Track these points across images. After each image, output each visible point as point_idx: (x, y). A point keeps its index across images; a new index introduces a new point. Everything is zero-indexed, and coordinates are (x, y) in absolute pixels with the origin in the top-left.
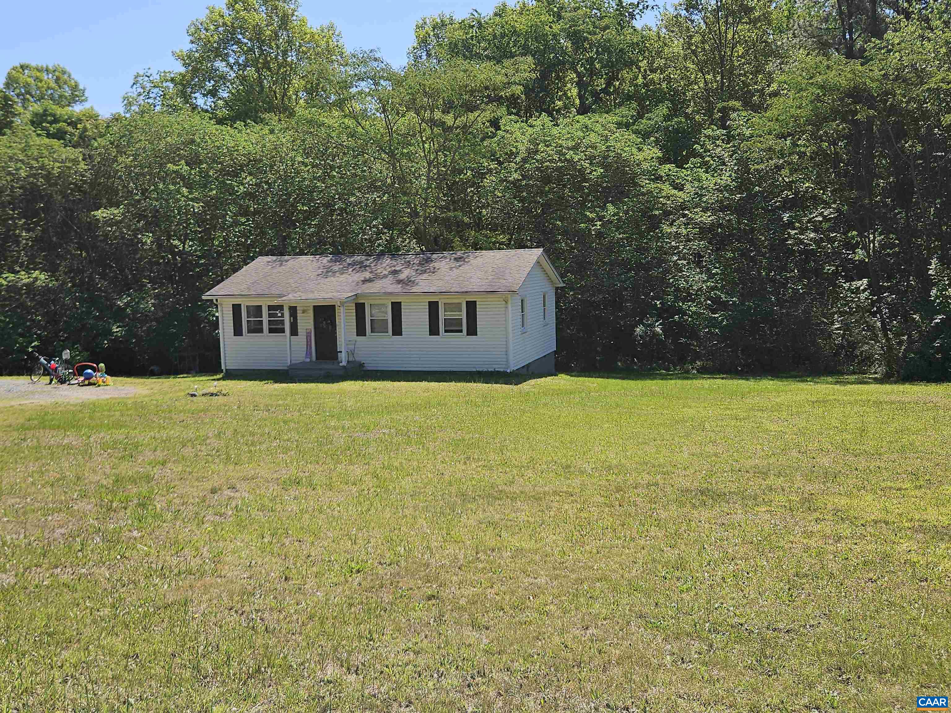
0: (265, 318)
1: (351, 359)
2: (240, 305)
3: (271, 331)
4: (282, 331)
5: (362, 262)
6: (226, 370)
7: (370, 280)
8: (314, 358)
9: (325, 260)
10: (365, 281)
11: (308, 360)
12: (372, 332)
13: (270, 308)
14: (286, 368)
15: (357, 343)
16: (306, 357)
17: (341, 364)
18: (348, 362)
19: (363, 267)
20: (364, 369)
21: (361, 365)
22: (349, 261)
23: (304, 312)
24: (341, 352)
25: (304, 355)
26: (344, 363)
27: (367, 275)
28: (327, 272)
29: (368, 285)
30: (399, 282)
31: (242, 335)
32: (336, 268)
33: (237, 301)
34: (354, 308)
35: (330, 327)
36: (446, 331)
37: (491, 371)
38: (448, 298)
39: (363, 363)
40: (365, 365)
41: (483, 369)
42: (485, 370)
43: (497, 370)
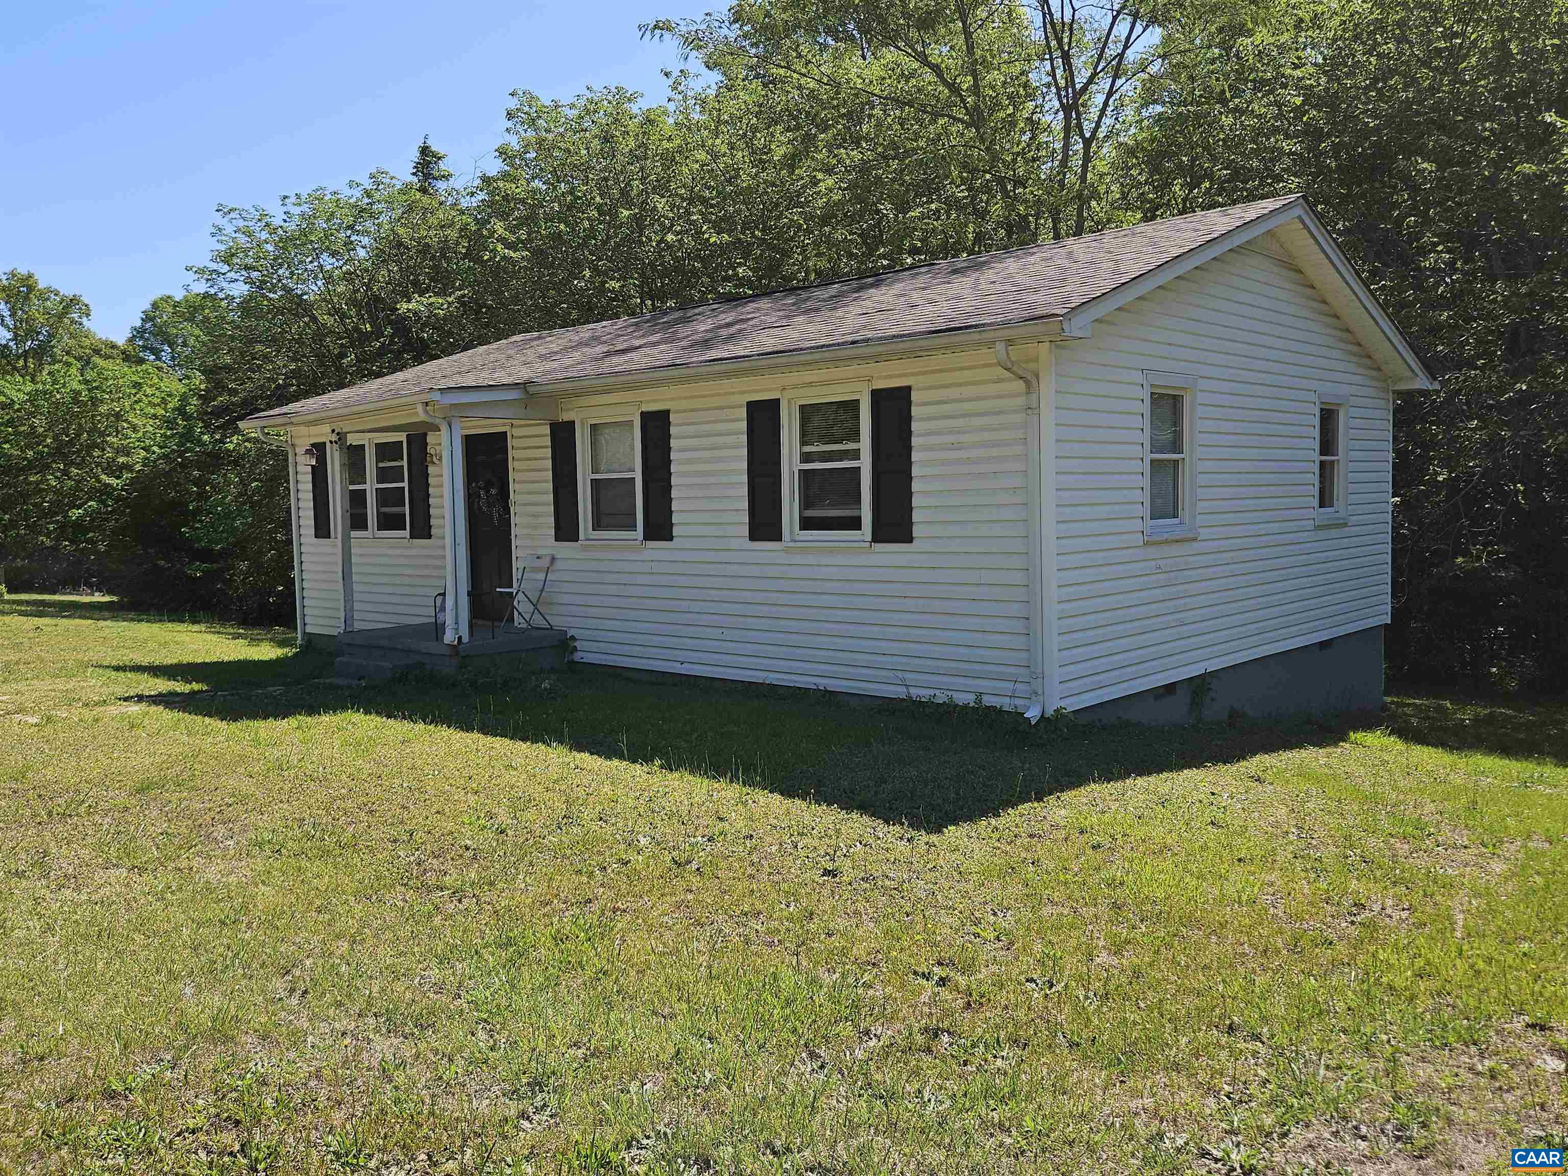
0: (370, 486)
1: (536, 622)
2: (324, 446)
3: (383, 523)
4: (402, 522)
6: (306, 635)
12: (593, 525)
13: (382, 452)
20: (578, 657)
21: (568, 643)
31: (330, 536)
34: (547, 441)
36: (807, 524)
37: (966, 706)
38: (810, 384)
39: (573, 638)
40: (577, 644)
41: (932, 692)
42: (941, 698)
43: (988, 701)
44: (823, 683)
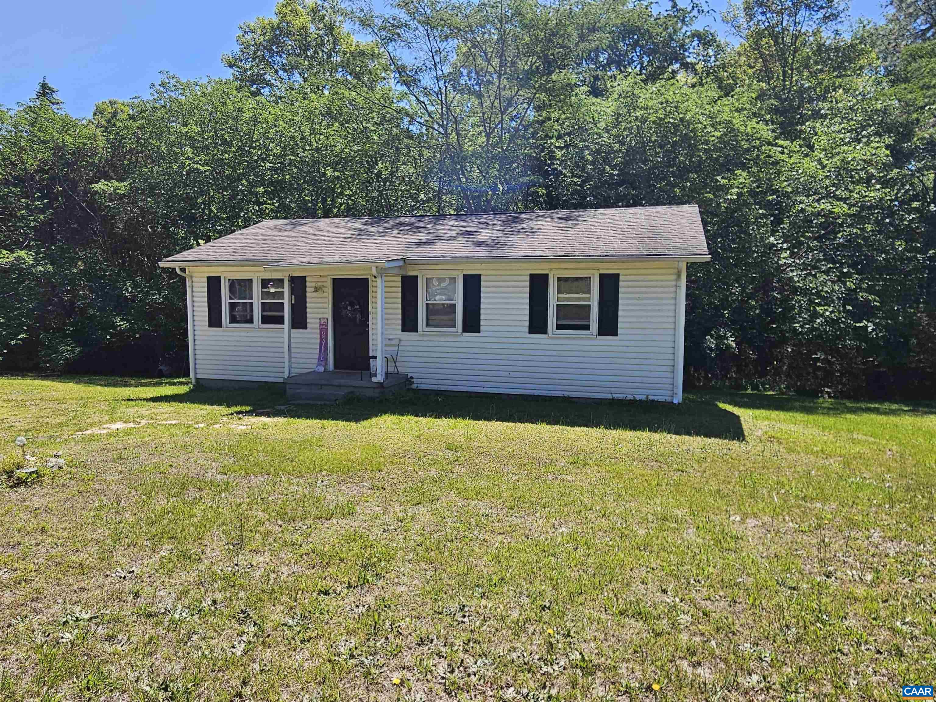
0: (257, 301)
1: (391, 370)
2: (219, 278)
3: (266, 320)
4: (280, 320)
5: (412, 224)
6: (197, 379)
7: (428, 242)
8: (331, 365)
9: (358, 223)
10: (419, 243)
11: (322, 369)
12: (428, 325)
13: (265, 283)
14: (281, 380)
15: (402, 344)
16: (318, 365)
17: (374, 379)
18: (387, 374)
19: (414, 228)
20: (414, 386)
21: (409, 380)
22: (392, 222)
23: (316, 290)
24: (375, 358)
25: (316, 361)
26: (379, 378)
27: (423, 237)
28: (360, 234)
29: (427, 248)
30: (479, 244)
31: (221, 326)
32: (373, 229)
33: (214, 271)
34: (400, 284)
35: (359, 316)
36: (559, 327)
37: (640, 400)
38: (566, 269)
39: (412, 378)
40: (414, 380)
41: (625, 396)
42: (630, 397)
43: (651, 398)
44: (566, 394)
